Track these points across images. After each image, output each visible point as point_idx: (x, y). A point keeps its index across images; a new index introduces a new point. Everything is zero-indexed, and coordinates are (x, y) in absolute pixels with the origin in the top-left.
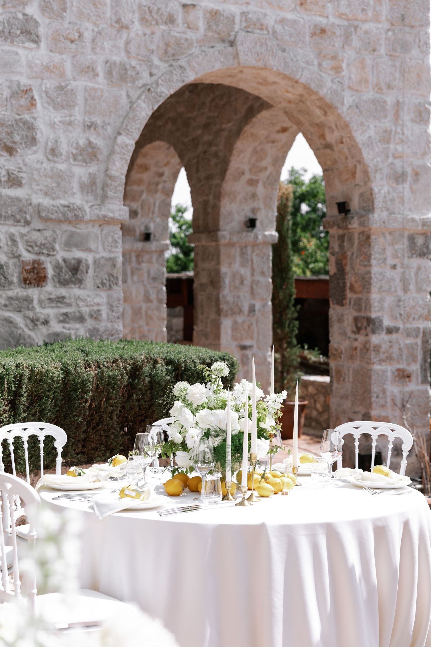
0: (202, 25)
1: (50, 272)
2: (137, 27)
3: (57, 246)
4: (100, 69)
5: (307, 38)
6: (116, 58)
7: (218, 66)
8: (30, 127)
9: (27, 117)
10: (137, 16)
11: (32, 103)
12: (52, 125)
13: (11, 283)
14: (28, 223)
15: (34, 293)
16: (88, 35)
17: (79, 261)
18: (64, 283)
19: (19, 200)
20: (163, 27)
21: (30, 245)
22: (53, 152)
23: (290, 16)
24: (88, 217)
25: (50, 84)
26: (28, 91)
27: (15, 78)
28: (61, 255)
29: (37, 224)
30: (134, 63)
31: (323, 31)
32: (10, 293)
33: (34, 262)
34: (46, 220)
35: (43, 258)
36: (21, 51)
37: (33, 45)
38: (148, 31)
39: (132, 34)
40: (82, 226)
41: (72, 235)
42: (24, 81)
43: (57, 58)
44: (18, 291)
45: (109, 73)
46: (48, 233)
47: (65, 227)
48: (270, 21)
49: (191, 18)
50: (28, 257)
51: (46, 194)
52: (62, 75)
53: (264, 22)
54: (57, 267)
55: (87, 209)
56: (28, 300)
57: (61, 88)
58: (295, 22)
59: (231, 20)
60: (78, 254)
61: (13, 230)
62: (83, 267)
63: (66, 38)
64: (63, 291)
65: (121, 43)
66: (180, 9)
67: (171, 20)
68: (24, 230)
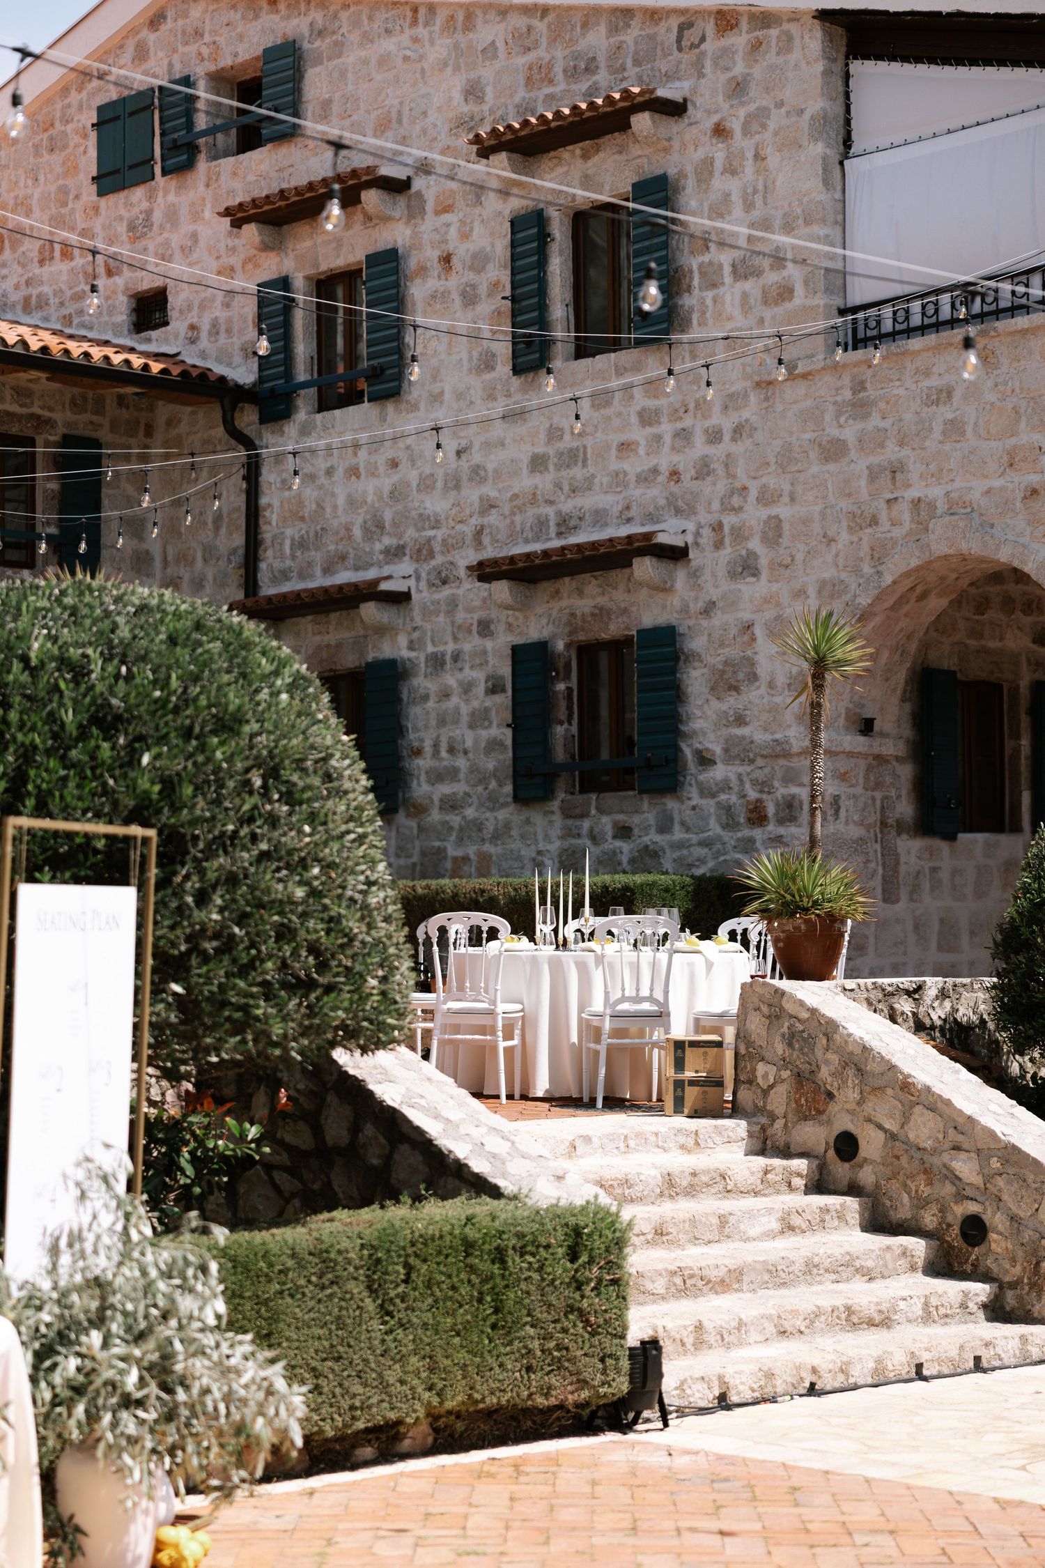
0: (906, 517)
1: (771, 810)
2: (844, 537)
3: (776, 784)
4: (812, 592)
5: (1018, 505)
6: (827, 575)
7: (914, 562)
8: (751, 663)
9: (749, 653)
10: (844, 524)
11: (753, 639)
12: (771, 657)
13: (738, 824)
14: (752, 761)
15: (758, 834)
16: (799, 557)
17: (794, 797)
18: (781, 821)
19: (743, 738)
20: (869, 531)
21: (755, 782)
22: (771, 685)
23: (997, 483)
24: (795, 749)
25: (769, 614)
26: (749, 627)
27: (740, 615)
28: (782, 791)
29: (760, 762)
30: (843, 575)
31: (1034, 492)
32: (739, 835)
33: (758, 801)
34: (764, 756)
35: (765, 796)
36: (743, 587)
37: (753, 579)
38: (855, 539)
39: (840, 546)
40: (795, 759)
41: (789, 769)
42: (747, 616)
43: (775, 587)
44: (746, 832)
45: (820, 592)
46: (767, 770)
47: (782, 762)
48: (976, 496)
49: (894, 513)
50: (752, 795)
51: (765, 730)
52: (778, 604)
53: (967, 498)
54: (777, 805)
55: (793, 741)
56: (751, 841)
57: (778, 618)
58: (1003, 489)
59: (932, 506)
60: (794, 790)
61: (741, 769)
62: (796, 804)
63: (780, 565)
64: (782, 831)
65: (829, 558)
66: (884, 505)
67: (874, 521)
68: (749, 769)
